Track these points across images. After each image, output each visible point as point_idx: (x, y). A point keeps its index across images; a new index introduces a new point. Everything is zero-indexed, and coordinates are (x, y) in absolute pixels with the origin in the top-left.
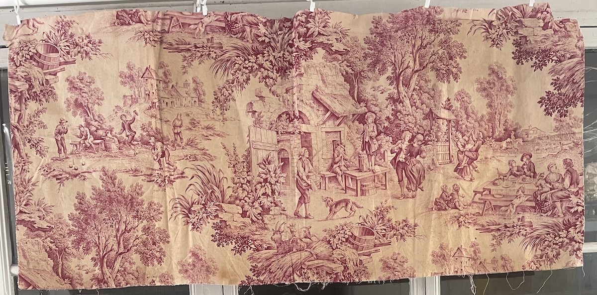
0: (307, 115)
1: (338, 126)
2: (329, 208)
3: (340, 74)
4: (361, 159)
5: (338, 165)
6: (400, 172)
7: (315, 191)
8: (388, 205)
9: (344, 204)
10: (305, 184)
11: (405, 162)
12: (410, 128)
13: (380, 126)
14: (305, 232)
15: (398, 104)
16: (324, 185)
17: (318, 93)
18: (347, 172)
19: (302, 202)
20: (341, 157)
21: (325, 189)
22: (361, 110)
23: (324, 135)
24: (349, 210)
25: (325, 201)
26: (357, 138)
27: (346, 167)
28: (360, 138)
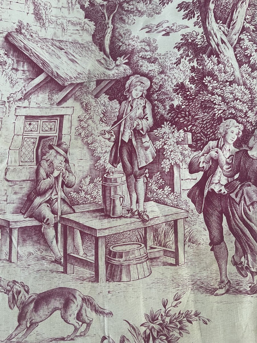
1: (59, 103)
2: (16, 311)
3: (78, 6)
4: (109, 184)
5: (47, 197)
6: (214, 219)
8: (182, 308)
11: (228, 196)
12: (239, 114)
13: (160, 105)
15: (205, 56)
17: (20, 37)
18: (72, 217)
20: (57, 178)
21: (10, 260)
22: (117, 71)
23: (20, 123)
24: (72, 319)
25: (7, 292)
26: (103, 133)
27: (68, 204)
28: (109, 132)
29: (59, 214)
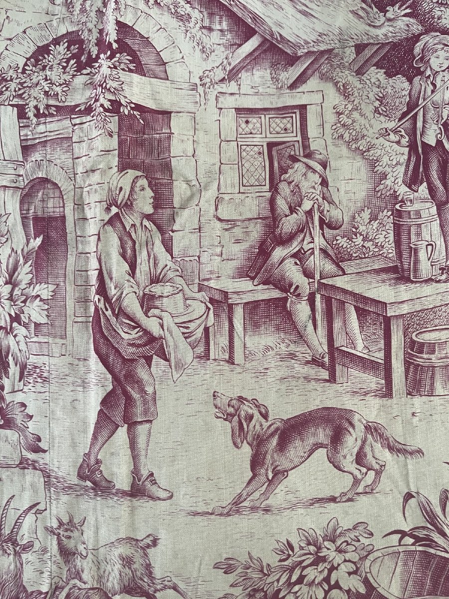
0: (159, 41)
1: (293, 86)
2: (247, 450)
4: (405, 221)
5: (294, 247)
7: (180, 366)
9: (322, 435)
10: (134, 334)
14: (127, 561)
16: (224, 341)
18: (339, 282)
19: (118, 419)
20: (309, 213)
21: (231, 361)
22: (391, 29)
23: (229, 120)
24: (349, 463)
25: (229, 417)
26: (385, 133)
27: (332, 259)
28: (395, 131)
29: (317, 277)
